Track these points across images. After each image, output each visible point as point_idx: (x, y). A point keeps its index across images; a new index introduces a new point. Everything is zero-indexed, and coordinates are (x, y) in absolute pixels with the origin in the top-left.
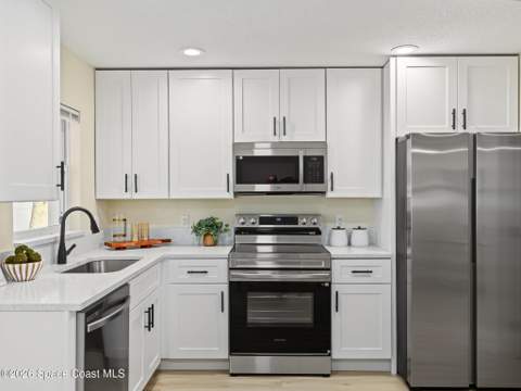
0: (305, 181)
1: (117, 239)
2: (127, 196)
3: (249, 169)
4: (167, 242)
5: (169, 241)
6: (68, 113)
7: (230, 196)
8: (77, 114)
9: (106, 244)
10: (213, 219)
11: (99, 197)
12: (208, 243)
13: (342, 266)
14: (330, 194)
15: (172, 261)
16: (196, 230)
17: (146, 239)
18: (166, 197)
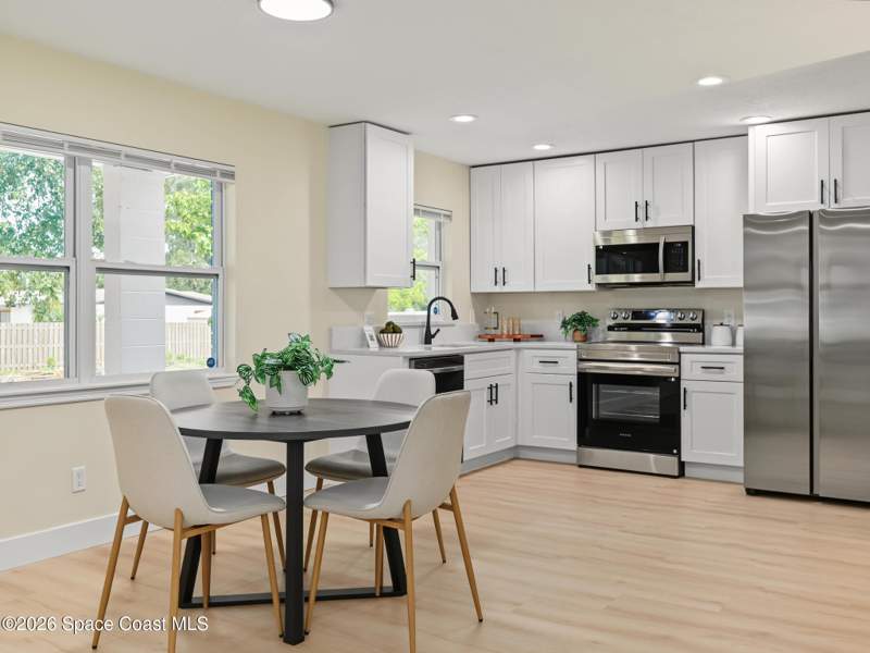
0: (666, 270)
1: (488, 331)
2: (498, 289)
3: (611, 257)
4: (539, 337)
5: (541, 336)
6: (440, 215)
7: (592, 287)
8: (448, 213)
9: (480, 337)
10: (584, 313)
11: (473, 291)
12: (576, 339)
13: (692, 362)
14: (698, 285)
15: (526, 351)
16: (565, 324)
17: (517, 333)
18: (532, 290)
